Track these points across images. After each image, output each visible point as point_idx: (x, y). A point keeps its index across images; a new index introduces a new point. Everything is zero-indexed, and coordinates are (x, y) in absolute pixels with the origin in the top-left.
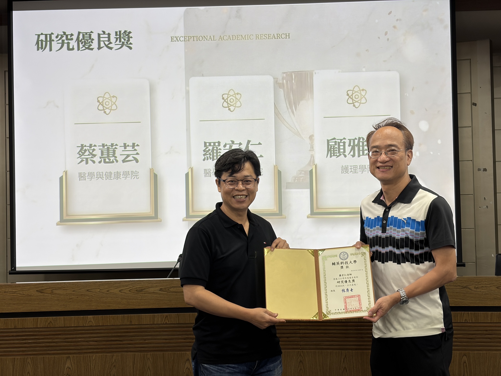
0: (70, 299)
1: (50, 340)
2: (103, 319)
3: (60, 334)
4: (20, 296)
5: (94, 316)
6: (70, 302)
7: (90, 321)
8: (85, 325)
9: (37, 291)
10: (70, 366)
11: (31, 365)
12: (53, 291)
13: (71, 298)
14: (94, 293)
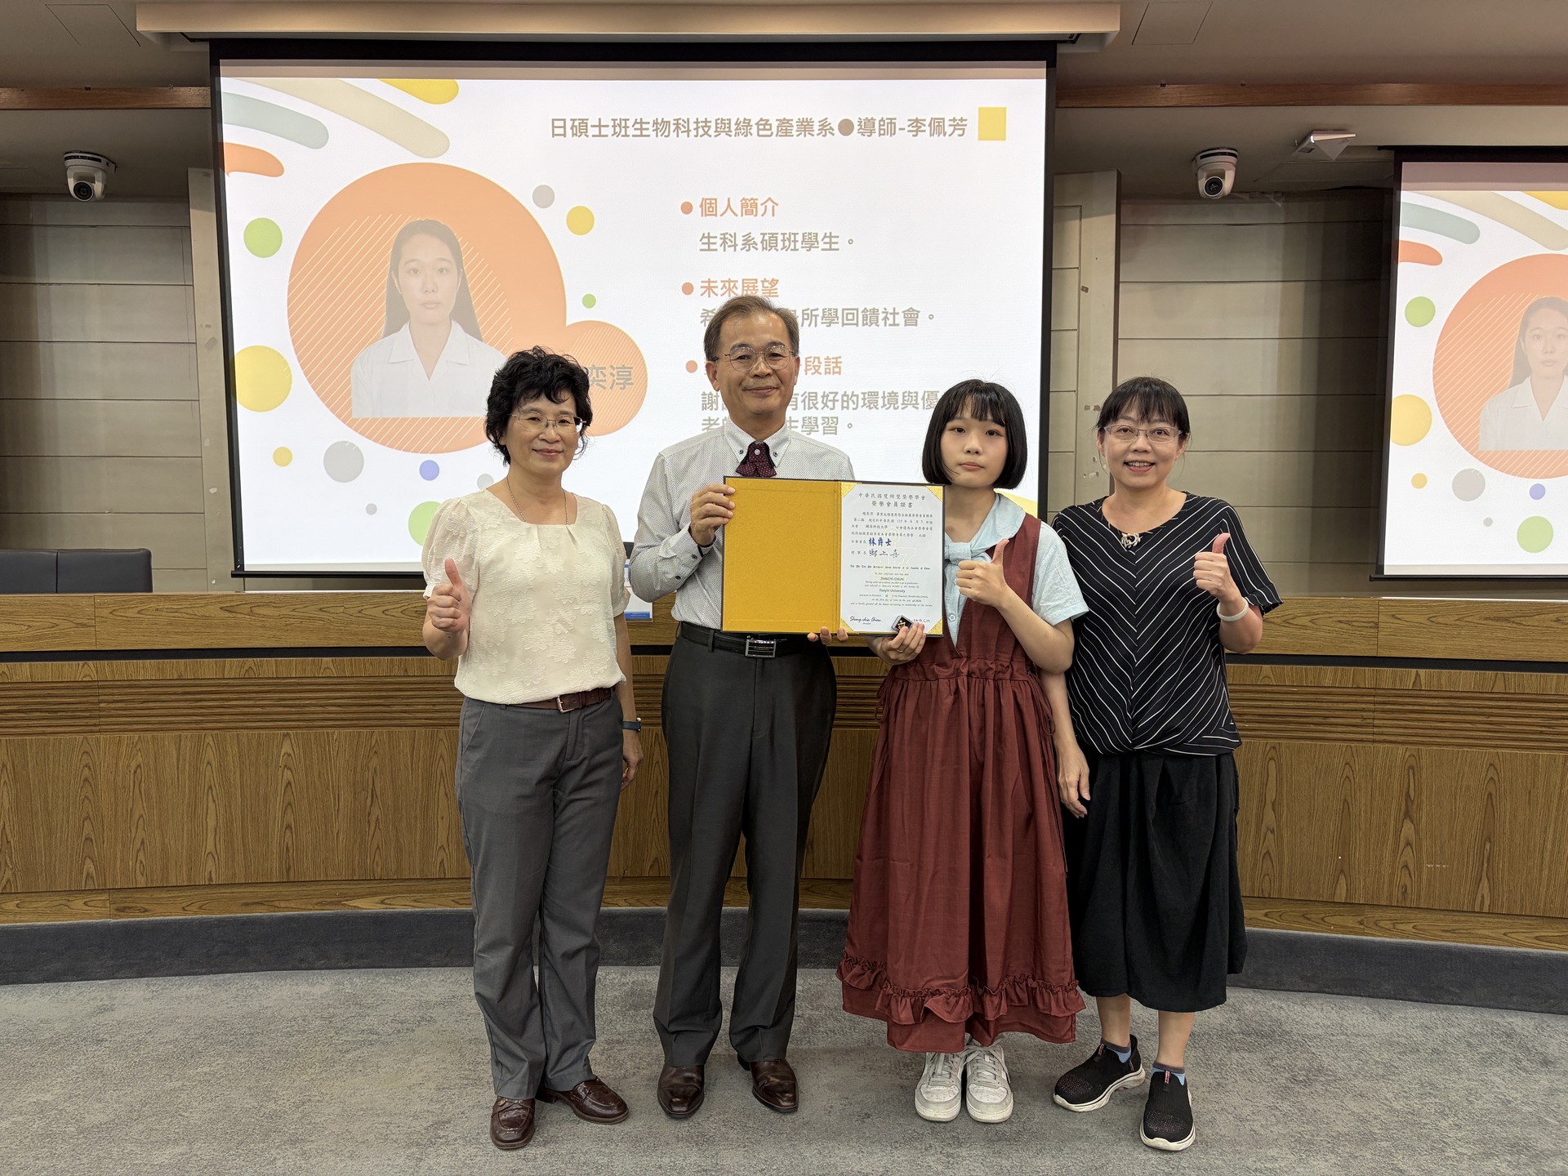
0: (287, 625)
1: (251, 702)
2: (352, 665)
3: (269, 692)
4: (188, 616)
5: (334, 658)
6: (288, 630)
7: (328, 668)
8: (317, 675)
9: (221, 608)
10: (290, 752)
11: (214, 748)
12: (254, 608)
13: (290, 625)
14: (333, 615)
